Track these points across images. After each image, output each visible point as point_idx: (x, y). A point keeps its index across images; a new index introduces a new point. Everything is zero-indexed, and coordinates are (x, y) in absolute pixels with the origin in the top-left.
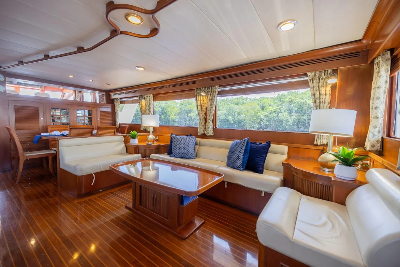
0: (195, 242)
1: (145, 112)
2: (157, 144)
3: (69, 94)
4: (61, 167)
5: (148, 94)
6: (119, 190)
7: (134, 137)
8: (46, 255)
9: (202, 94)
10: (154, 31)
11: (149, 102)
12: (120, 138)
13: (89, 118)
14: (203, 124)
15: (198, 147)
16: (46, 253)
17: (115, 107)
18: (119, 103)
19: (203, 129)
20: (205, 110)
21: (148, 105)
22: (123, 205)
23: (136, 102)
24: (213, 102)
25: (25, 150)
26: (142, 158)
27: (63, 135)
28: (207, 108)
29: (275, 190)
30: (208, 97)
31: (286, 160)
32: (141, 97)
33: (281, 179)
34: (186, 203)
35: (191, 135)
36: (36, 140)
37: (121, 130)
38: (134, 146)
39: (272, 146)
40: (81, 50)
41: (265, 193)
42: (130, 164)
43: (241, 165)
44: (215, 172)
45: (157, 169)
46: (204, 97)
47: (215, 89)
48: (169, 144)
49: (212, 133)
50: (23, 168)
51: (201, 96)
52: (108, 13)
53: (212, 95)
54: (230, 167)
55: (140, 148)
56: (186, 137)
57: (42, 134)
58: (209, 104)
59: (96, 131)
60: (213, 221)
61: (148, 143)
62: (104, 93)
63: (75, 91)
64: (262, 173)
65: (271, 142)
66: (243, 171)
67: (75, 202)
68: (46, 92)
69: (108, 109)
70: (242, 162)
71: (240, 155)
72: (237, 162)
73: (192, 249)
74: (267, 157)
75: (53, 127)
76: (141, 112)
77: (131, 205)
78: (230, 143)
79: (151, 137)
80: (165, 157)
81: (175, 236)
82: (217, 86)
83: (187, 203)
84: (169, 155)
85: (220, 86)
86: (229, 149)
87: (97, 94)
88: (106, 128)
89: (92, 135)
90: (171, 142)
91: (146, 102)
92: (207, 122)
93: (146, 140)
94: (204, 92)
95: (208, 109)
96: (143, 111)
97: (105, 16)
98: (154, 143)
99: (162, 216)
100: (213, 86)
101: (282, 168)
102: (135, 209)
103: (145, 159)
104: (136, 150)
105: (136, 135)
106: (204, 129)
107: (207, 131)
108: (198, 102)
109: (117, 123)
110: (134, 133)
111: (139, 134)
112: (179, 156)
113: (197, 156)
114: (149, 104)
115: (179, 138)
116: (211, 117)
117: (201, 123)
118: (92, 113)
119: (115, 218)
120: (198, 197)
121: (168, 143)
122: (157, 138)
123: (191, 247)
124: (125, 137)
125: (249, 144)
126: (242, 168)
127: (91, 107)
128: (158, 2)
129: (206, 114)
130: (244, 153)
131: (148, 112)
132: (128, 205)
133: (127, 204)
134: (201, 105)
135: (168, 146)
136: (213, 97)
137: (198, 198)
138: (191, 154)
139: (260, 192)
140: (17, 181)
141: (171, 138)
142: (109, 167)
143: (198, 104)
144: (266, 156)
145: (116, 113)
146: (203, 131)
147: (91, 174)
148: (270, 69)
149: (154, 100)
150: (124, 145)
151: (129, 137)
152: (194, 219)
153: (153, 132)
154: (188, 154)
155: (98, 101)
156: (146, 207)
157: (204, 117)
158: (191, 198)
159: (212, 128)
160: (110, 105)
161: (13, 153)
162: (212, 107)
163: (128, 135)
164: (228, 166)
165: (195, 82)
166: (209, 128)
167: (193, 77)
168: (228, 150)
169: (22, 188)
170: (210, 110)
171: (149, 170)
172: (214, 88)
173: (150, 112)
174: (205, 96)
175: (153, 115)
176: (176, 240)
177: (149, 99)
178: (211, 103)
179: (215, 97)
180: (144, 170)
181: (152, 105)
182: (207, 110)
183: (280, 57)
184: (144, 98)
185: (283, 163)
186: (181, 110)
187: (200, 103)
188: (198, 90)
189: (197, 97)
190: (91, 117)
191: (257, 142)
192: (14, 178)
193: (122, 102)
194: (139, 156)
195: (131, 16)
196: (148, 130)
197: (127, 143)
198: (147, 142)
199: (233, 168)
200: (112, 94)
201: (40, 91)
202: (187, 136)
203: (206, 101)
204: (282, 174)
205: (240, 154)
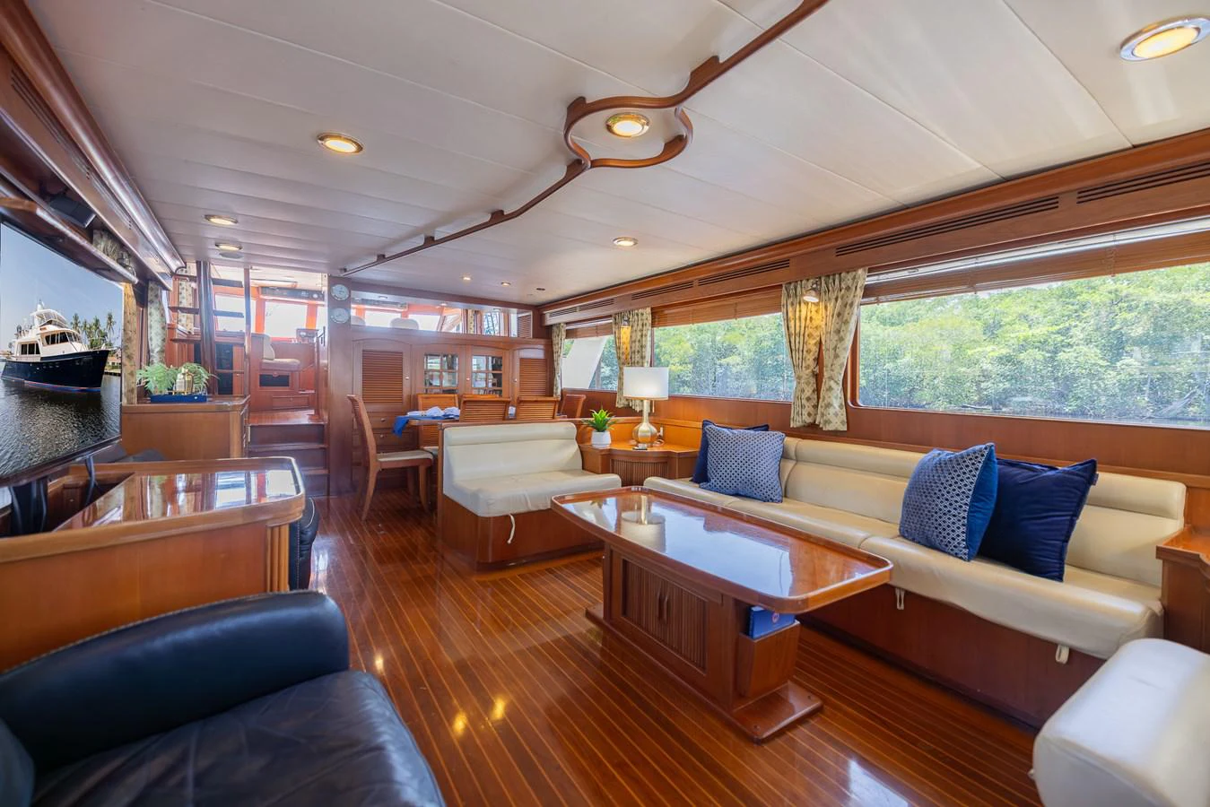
0: (793, 760)
1: (628, 358)
2: (661, 450)
3: (452, 320)
4: (445, 492)
5: (638, 309)
6: (566, 566)
7: (600, 428)
8: (427, 690)
9: (806, 298)
10: (675, 145)
11: (642, 330)
12: (566, 427)
13: (494, 375)
14: (809, 391)
15: (789, 465)
16: (429, 688)
17: (554, 347)
18: (564, 337)
19: (808, 407)
20: (815, 349)
21: (639, 337)
22: (577, 609)
23: (607, 330)
24: (846, 322)
25: (382, 448)
26: (622, 486)
27: (447, 418)
28: (823, 342)
29: (1116, 647)
30: (826, 307)
31: (1176, 540)
32: (619, 318)
33: (1150, 609)
34: (760, 633)
35: (767, 426)
36: (399, 427)
37: (569, 406)
38: (602, 451)
39: (1104, 478)
40: (498, 217)
41: (1072, 652)
42: (591, 502)
43: (960, 539)
44: (856, 549)
45: (660, 522)
46: (812, 309)
47: (854, 278)
48: (698, 450)
49: (842, 422)
50: (375, 487)
51: (802, 304)
52: (568, 127)
53: (842, 299)
54: (913, 540)
55: (616, 458)
56: (752, 432)
57: (409, 414)
58: (832, 328)
59: (514, 409)
60: (850, 710)
61: (636, 446)
62: (531, 313)
63: (467, 311)
64: (1059, 578)
65: (1098, 465)
66: (969, 561)
67: (474, 579)
68: (411, 317)
69: (537, 353)
70: (963, 529)
71: (956, 502)
72: (943, 525)
73: (784, 779)
74: (1078, 521)
75: (427, 398)
76: (619, 358)
77: (599, 611)
78: (912, 459)
79: (645, 428)
80: (685, 487)
81: (730, 725)
82: (860, 271)
83: (762, 634)
84: (697, 485)
85: (872, 270)
86: (908, 480)
87: (514, 315)
88: (536, 401)
89: (505, 419)
90: (705, 445)
91: (632, 332)
92: (824, 388)
93: (632, 436)
94: (813, 293)
95: (829, 344)
96: (624, 357)
97: (562, 133)
98: (652, 447)
99: (685, 657)
100: (848, 272)
101: (1156, 568)
102: (612, 625)
103: (633, 488)
104: (607, 462)
105: (605, 422)
106: (811, 410)
107: (823, 415)
108: (792, 324)
109: (557, 389)
110: (601, 415)
111: (613, 418)
112: (733, 491)
113: (785, 494)
114: (642, 336)
115: (731, 435)
116: (836, 371)
117: (803, 391)
118: (503, 363)
119: (564, 637)
120: (797, 623)
121: (692, 447)
122: (661, 433)
123: (783, 773)
124: (578, 425)
125: (997, 466)
126: (966, 551)
127: (500, 348)
128: (692, 73)
129: (819, 360)
130: (975, 499)
131: (637, 357)
132: (591, 610)
133: (590, 606)
134: (802, 333)
135: (696, 457)
136: (845, 306)
137: (796, 626)
138: (767, 484)
139: (1052, 646)
140: (364, 517)
141: (704, 434)
142: (549, 502)
143: (792, 330)
144: (1076, 515)
145: (556, 363)
146: (809, 415)
147: (507, 517)
148: (1086, 195)
149: (653, 325)
150: (576, 446)
151: (588, 426)
152: (787, 688)
153: (650, 414)
154: (759, 485)
155: (514, 333)
156: (639, 624)
157: (813, 372)
158: (775, 620)
159: (841, 406)
160: (543, 341)
161: (357, 454)
162: (841, 339)
163: (586, 421)
164: (904, 537)
165: (784, 264)
166: (829, 405)
167: (780, 248)
168: (907, 484)
169: (371, 532)
170: (835, 349)
171: (639, 522)
172: (850, 276)
173: (643, 357)
174: (817, 304)
175: (651, 366)
176: (732, 737)
177: (640, 323)
178: (837, 326)
179: (852, 305)
180: (626, 520)
181: (649, 339)
182: (824, 348)
183: (1135, 147)
184: (628, 321)
185: (1159, 549)
186: (701, 348)
187: (800, 327)
188: (792, 286)
189: (790, 309)
190: (501, 374)
191: (1032, 460)
192: (358, 509)
193: (570, 334)
194: (613, 479)
195: (619, 121)
196: (638, 409)
197: (582, 443)
198: (633, 442)
199: (925, 546)
200: (547, 313)
201: (399, 316)
202: (753, 428)
203: (819, 319)
204: (1159, 593)
205: (958, 499)
